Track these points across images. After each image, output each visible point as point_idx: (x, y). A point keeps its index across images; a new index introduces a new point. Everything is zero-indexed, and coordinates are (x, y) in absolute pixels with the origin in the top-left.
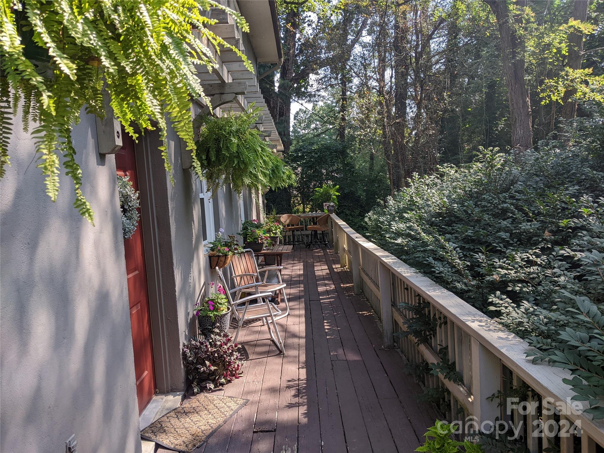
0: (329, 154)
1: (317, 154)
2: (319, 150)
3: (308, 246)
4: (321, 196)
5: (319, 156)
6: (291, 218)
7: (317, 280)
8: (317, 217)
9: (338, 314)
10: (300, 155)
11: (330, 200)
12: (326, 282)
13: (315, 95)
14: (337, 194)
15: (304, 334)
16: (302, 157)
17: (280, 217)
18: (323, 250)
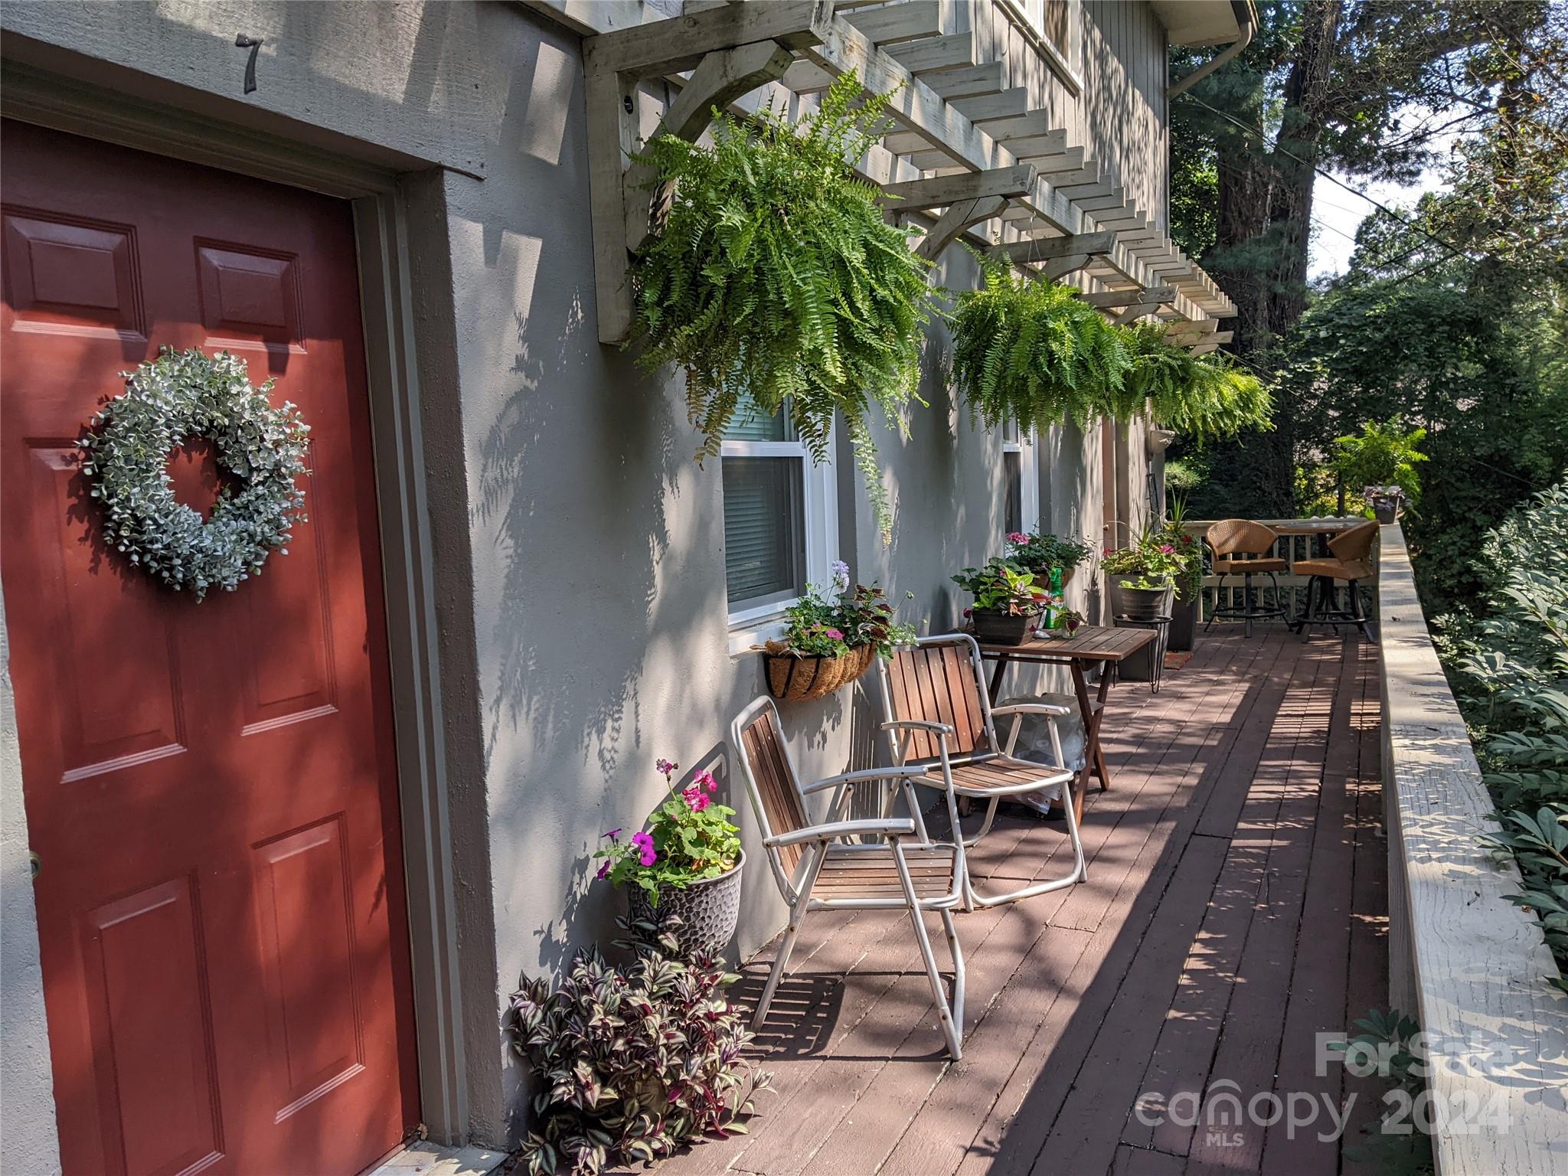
0: (1423, 332)
1: (1381, 330)
2: (1391, 318)
3: (1297, 628)
4: (1355, 464)
5: (1386, 337)
6: (1243, 532)
7: (1266, 754)
8: (1333, 533)
9: (1271, 910)
10: (1323, 334)
11: (1390, 475)
12: (1298, 765)
13: (1405, 156)
14: (1417, 456)
15: (1083, 980)
16: (1331, 343)
17: (1206, 528)
18: (1344, 643)
